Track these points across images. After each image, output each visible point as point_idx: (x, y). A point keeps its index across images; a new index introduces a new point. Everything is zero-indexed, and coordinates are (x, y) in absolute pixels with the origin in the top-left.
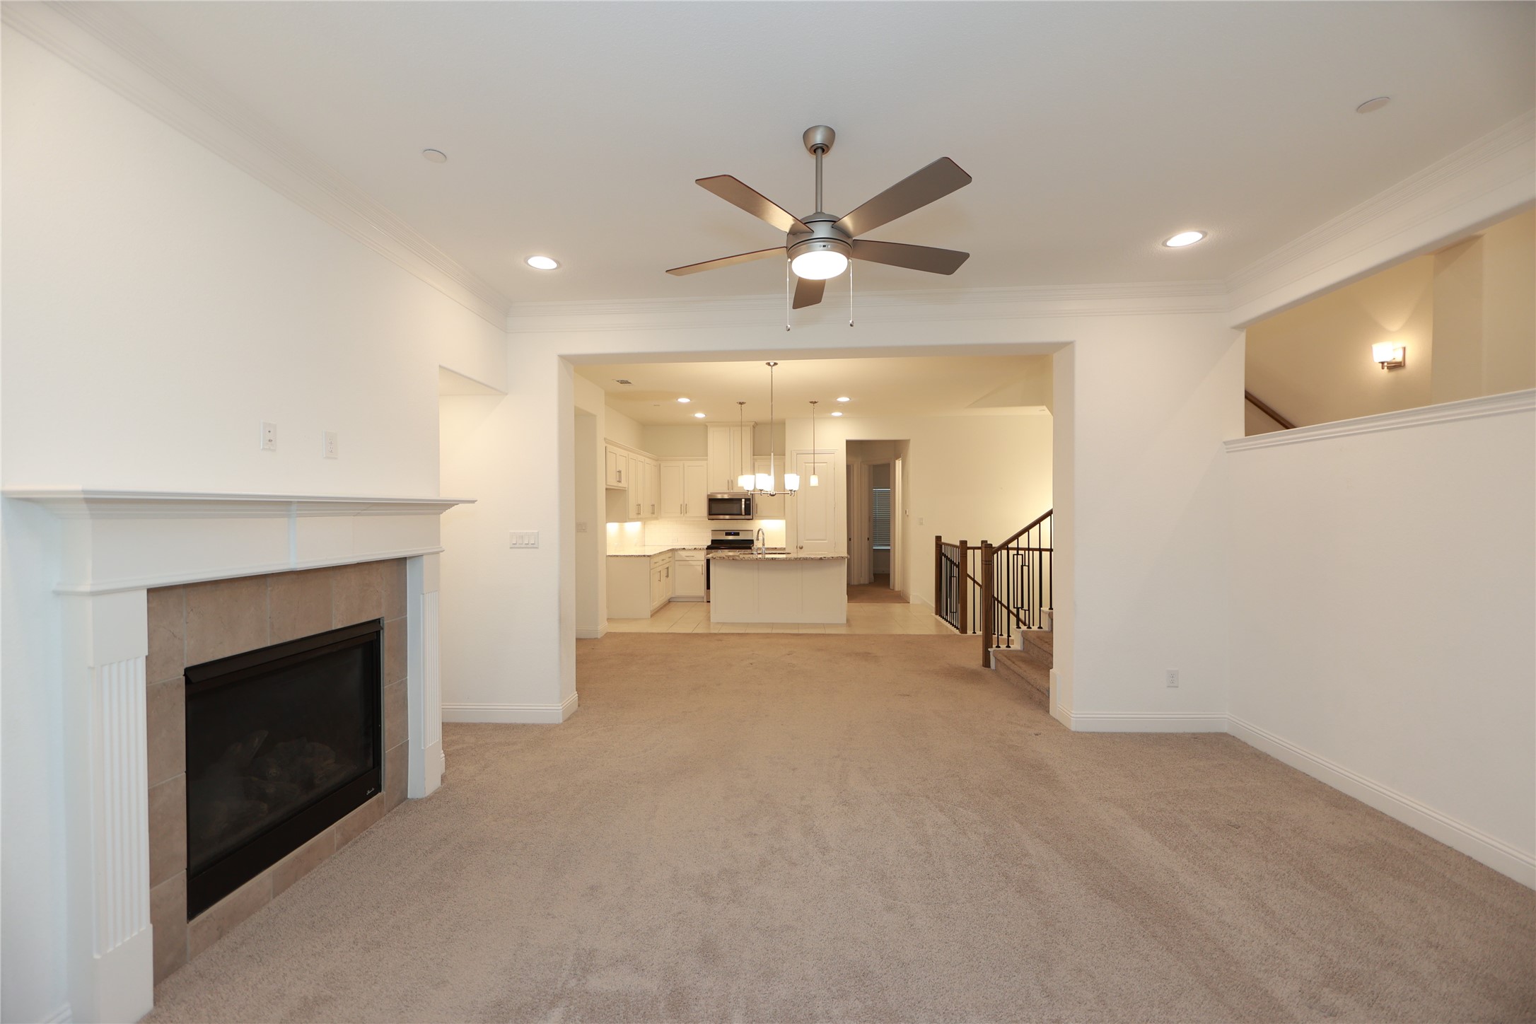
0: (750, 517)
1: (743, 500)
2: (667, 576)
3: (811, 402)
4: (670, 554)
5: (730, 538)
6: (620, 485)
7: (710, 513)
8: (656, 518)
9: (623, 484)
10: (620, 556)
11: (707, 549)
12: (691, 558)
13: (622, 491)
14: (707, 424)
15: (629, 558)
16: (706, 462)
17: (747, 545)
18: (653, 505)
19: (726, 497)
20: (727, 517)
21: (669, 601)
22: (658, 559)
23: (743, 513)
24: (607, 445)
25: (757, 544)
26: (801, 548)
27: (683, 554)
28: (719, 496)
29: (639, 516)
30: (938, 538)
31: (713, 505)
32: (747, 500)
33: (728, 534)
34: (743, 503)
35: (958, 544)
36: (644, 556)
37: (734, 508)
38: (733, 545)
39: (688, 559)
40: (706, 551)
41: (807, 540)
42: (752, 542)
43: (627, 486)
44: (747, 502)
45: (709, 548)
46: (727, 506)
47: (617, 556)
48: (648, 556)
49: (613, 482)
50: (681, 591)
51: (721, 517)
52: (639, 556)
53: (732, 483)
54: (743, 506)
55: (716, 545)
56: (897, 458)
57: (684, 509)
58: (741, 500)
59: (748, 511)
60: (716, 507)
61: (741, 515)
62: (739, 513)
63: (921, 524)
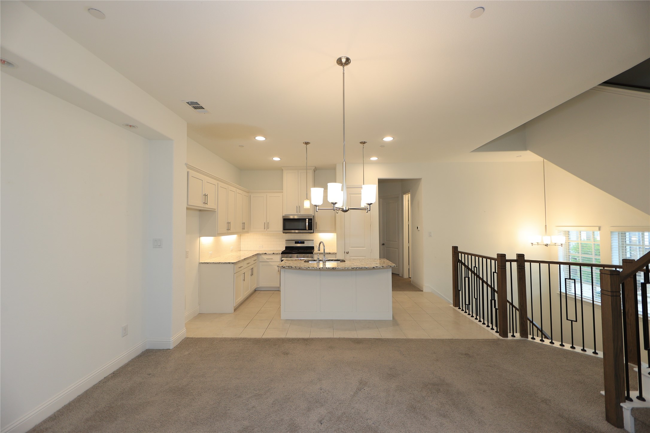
0: (312, 231)
1: (307, 220)
2: (252, 274)
3: (361, 143)
4: (255, 258)
5: (299, 245)
6: (206, 206)
7: (284, 229)
8: (247, 232)
9: (211, 205)
10: (210, 263)
11: (282, 253)
12: (271, 260)
13: (212, 212)
14: (283, 168)
15: (218, 265)
16: (282, 193)
17: (309, 250)
18: (244, 223)
19: (296, 217)
20: (297, 231)
21: (255, 291)
22: (244, 264)
23: (307, 229)
24: (189, 170)
25: (316, 250)
26: (348, 253)
27: (265, 257)
28: (291, 217)
29: (229, 231)
30: (455, 249)
31: (287, 223)
32: (310, 220)
33: (296, 243)
34: (307, 222)
35: (496, 257)
36: (229, 263)
37: (301, 225)
38: (300, 251)
39: (268, 260)
40: (281, 255)
41: (352, 247)
42: (312, 248)
43: (216, 208)
44: (310, 221)
45: (283, 253)
46: (296, 224)
47: (208, 263)
48: (232, 263)
49: (198, 203)
50: (263, 284)
51: (293, 231)
52: (225, 263)
53: (299, 207)
54: (307, 224)
55: (289, 251)
56: (405, 193)
57: (267, 226)
58: (305, 219)
59: (310, 228)
60: (288, 225)
61: (306, 230)
62: (304, 228)
63: (430, 236)
